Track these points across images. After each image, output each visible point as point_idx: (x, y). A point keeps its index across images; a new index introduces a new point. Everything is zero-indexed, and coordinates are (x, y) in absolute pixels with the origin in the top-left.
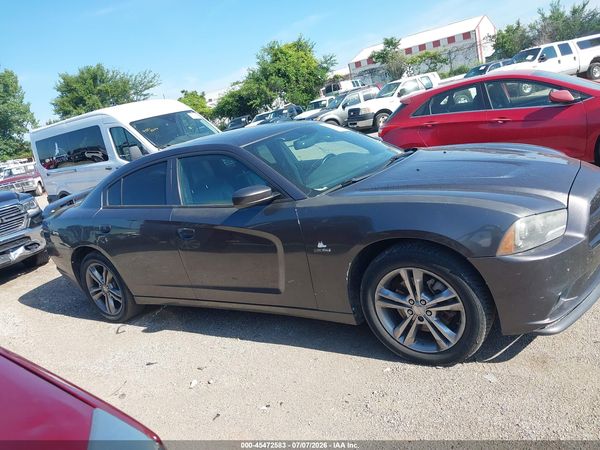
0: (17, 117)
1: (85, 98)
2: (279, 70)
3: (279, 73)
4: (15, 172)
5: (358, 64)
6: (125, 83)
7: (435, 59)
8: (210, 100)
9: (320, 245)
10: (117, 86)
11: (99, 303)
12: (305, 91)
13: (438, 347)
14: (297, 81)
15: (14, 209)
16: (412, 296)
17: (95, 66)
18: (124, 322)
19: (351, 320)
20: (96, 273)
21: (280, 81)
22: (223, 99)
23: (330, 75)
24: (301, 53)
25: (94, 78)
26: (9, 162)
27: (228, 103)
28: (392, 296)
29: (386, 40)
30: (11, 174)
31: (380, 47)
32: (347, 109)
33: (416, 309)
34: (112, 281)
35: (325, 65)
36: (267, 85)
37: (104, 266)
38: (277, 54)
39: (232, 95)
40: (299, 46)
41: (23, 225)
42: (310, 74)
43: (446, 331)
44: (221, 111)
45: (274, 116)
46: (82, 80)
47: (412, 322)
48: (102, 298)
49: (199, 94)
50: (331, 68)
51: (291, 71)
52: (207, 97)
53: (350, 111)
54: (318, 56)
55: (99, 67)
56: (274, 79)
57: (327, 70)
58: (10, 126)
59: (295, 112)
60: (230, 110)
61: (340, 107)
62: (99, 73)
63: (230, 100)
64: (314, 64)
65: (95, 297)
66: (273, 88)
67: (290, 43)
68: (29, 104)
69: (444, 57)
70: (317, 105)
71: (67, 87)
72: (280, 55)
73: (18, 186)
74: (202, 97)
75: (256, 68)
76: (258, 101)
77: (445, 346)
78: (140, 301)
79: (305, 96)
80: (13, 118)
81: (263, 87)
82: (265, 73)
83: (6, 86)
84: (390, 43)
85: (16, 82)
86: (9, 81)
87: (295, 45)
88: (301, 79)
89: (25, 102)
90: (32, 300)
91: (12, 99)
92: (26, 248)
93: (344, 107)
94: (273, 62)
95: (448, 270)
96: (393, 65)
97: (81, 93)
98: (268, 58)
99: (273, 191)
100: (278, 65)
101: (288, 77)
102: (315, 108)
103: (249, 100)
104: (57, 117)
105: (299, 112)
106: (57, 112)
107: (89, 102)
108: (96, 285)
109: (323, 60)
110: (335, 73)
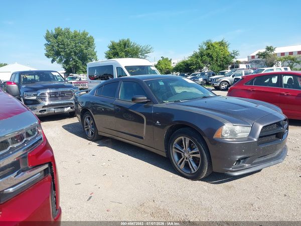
0: (90, 56)
1: (119, 53)
2: (209, 54)
3: (208, 55)
4: (82, 79)
5: (253, 57)
6: (138, 49)
7: (293, 60)
8: (174, 63)
9: (158, 122)
10: (133, 50)
11: (86, 132)
12: (220, 66)
13: (191, 171)
14: (217, 60)
15: (70, 92)
16: (185, 149)
17: (126, 39)
18: (93, 141)
19: (164, 155)
20: (88, 120)
21: (208, 59)
22: (179, 63)
23: (234, 60)
24: (222, 47)
25: (125, 45)
26: (81, 75)
27: (181, 66)
28: (178, 147)
29: (268, 47)
30: (80, 80)
31: (263, 50)
32: (234, 77)
33: (185, 154)
34: (92, 124)
35: (233, 55)
36: (201, 60)
37: (91, 118)
38: (210, 46)
39: (184, 62)
40: (222, 44)
41: (72, 99)
42: (224, 58)
43: (194, 165)
44: (177, 69)
45: (201, 75)
46: (119, 45)
47: (184, 159)
48: (88, 130)
49: (169, 59)
50: (236, 57)
51: (215, 55)
52: (172, 62)
53: (235, 79)
54: (230, 50)
55: (128, 40)
56: (205, 57)
57: (234, 57)
58: (87, 60)
59: (211, 75)
60: (181, 69)
61: (231, 76)
62: (127, 43)
63: (182, 64)
64: (228, 54)
65: (86, 129)
66: (204, 62)
67: (218, 41)
68: (96, 52)
69: (298, 60)
70: (223, 74)
71: (113, 47)
72: (211, 47)
73: (81, 85)
74: (170, 61)
75: (198, 51)
76: (195, 67)
77: (193, 172)
78: (100, 133)
79: (219, 68)
80: (89, 56)
81: (199, 60)
82: (202, 54)
83: (89, 42)
84: (269, 49)
85: (93, 41)
86: (91, 40)
87: (219, 43)
88: (219, 60)
89: (95, 50)
90: (67, 127)
91: (90, 48)
92: (71, 108)
93: (233, 77)
94: (207, 49)
95: (196, 140)
96: (269, 60)
97: (118, 51)
98: (205, 47)
99: (147, 99)
100: (209, 51)
101: (212, 58)
102: (222, 75)
103: (191, 65)
104: (106, 59)
105: (214, 75)
106: (106, 57)
107: (120, 55)
108: (87, 125)
109: (232, 52)
110: (237, 60)
